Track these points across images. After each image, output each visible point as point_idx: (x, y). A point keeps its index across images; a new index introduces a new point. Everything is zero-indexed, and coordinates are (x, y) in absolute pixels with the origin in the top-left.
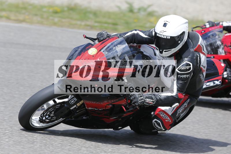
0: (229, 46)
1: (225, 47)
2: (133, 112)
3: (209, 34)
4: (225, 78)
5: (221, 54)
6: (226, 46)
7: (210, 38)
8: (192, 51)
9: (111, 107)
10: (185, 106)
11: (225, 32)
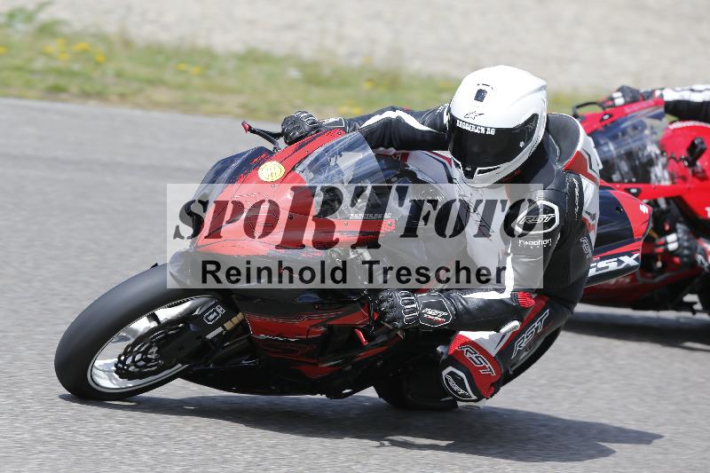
0: (683, 157)
1: (672, 161)
2: (384, 348)
3: (624, 126)
4: (673, 253)
5: (659, 181)
6: (675, 159)
7: (626, 137)
8: (559, 171)
9: (323, 334)
10: (537, 329)
11: (668, 118)
